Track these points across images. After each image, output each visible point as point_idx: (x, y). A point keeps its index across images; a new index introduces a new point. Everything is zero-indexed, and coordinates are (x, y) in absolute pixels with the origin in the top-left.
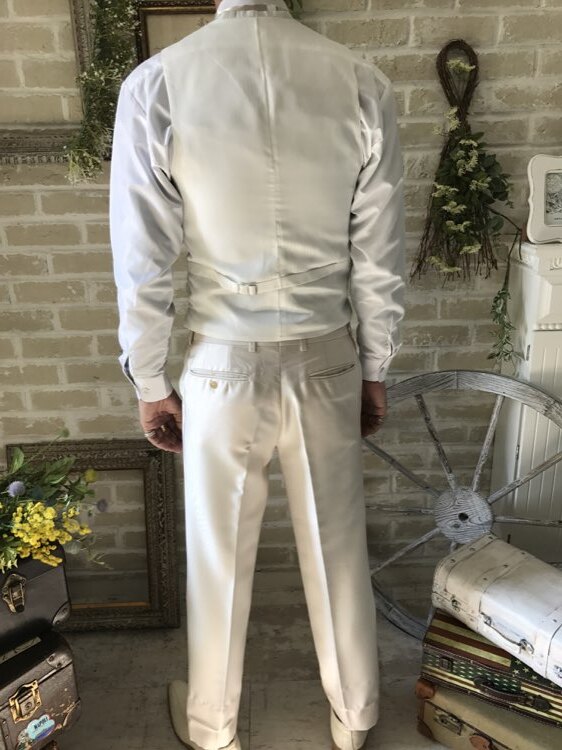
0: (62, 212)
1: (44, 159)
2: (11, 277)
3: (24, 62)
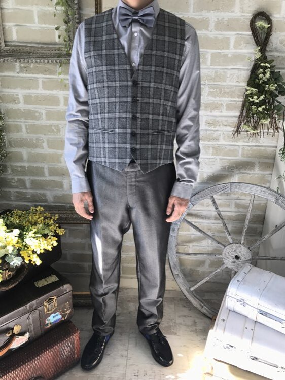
0: (52, 90)
1: (46, 61)
2: (24, 120)
3: (38, 11)
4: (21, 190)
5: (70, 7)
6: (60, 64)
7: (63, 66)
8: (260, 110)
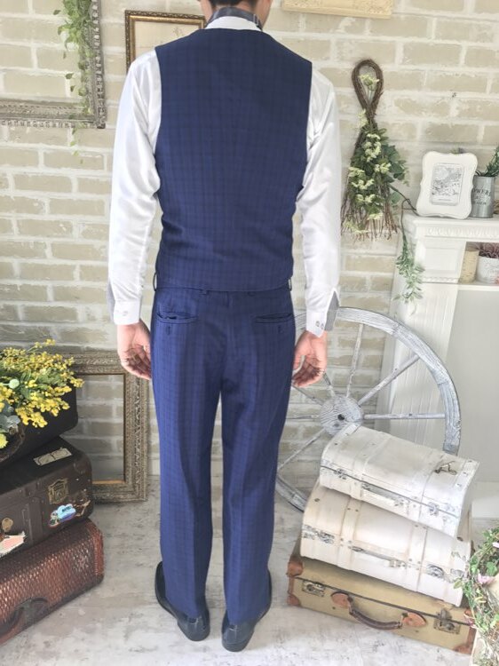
0: (59, 168)
1: (51, 124)
2: (16, 214)
3: (39, 49)
4: (10, 323)
5: (88, 44)
6: (72, 129)
7: (78, 132)
8: (369, 199)
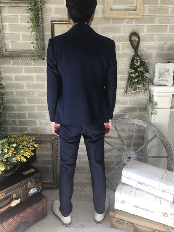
2: (16, 89)
7: (35, 61)
8: (136, 80)
